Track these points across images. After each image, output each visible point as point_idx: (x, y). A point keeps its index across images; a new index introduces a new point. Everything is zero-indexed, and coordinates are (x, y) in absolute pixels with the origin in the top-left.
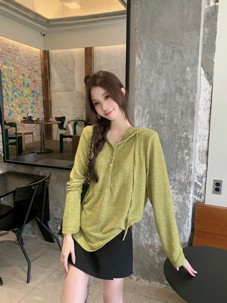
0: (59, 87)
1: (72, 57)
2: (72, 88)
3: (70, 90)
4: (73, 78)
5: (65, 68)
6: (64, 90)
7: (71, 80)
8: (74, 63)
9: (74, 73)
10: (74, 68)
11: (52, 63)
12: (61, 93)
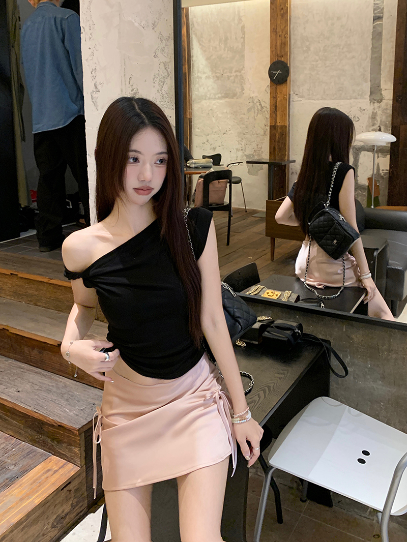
0: (210, 88)
1: (240, 20)
2: (237, 89)
3: (234, 95)
4: (242, 67)
5: (223, 46)
6: (220, 95)
7: (235, 72)
8: (244, 34)
9: (243, 56)
10: (243, 44)
11: (196, 34)
12: (214, 102)
